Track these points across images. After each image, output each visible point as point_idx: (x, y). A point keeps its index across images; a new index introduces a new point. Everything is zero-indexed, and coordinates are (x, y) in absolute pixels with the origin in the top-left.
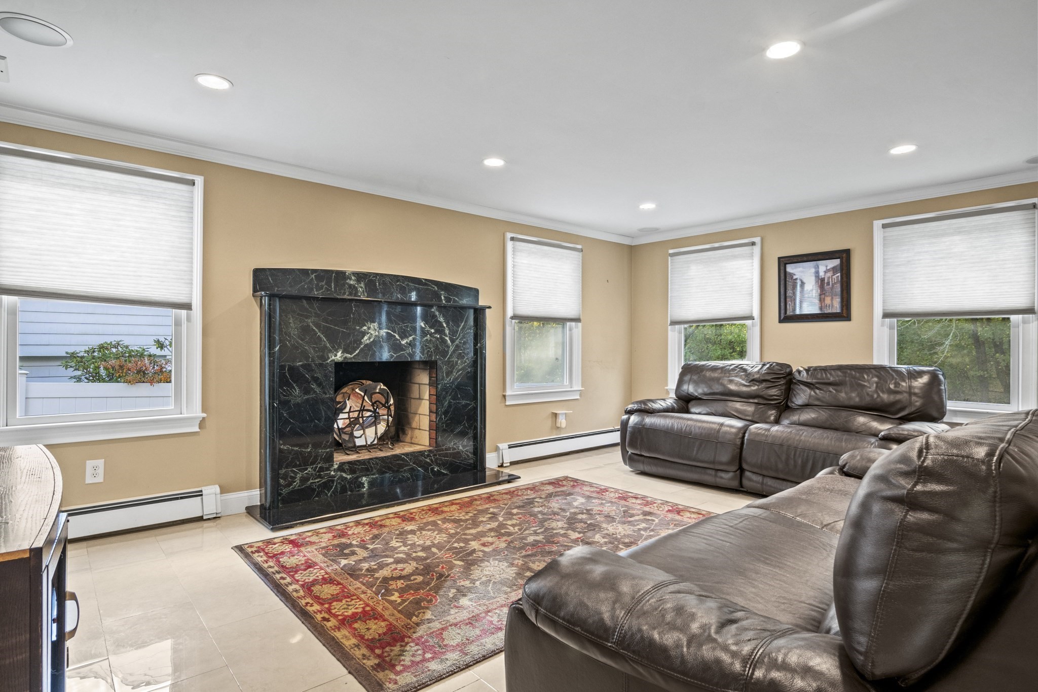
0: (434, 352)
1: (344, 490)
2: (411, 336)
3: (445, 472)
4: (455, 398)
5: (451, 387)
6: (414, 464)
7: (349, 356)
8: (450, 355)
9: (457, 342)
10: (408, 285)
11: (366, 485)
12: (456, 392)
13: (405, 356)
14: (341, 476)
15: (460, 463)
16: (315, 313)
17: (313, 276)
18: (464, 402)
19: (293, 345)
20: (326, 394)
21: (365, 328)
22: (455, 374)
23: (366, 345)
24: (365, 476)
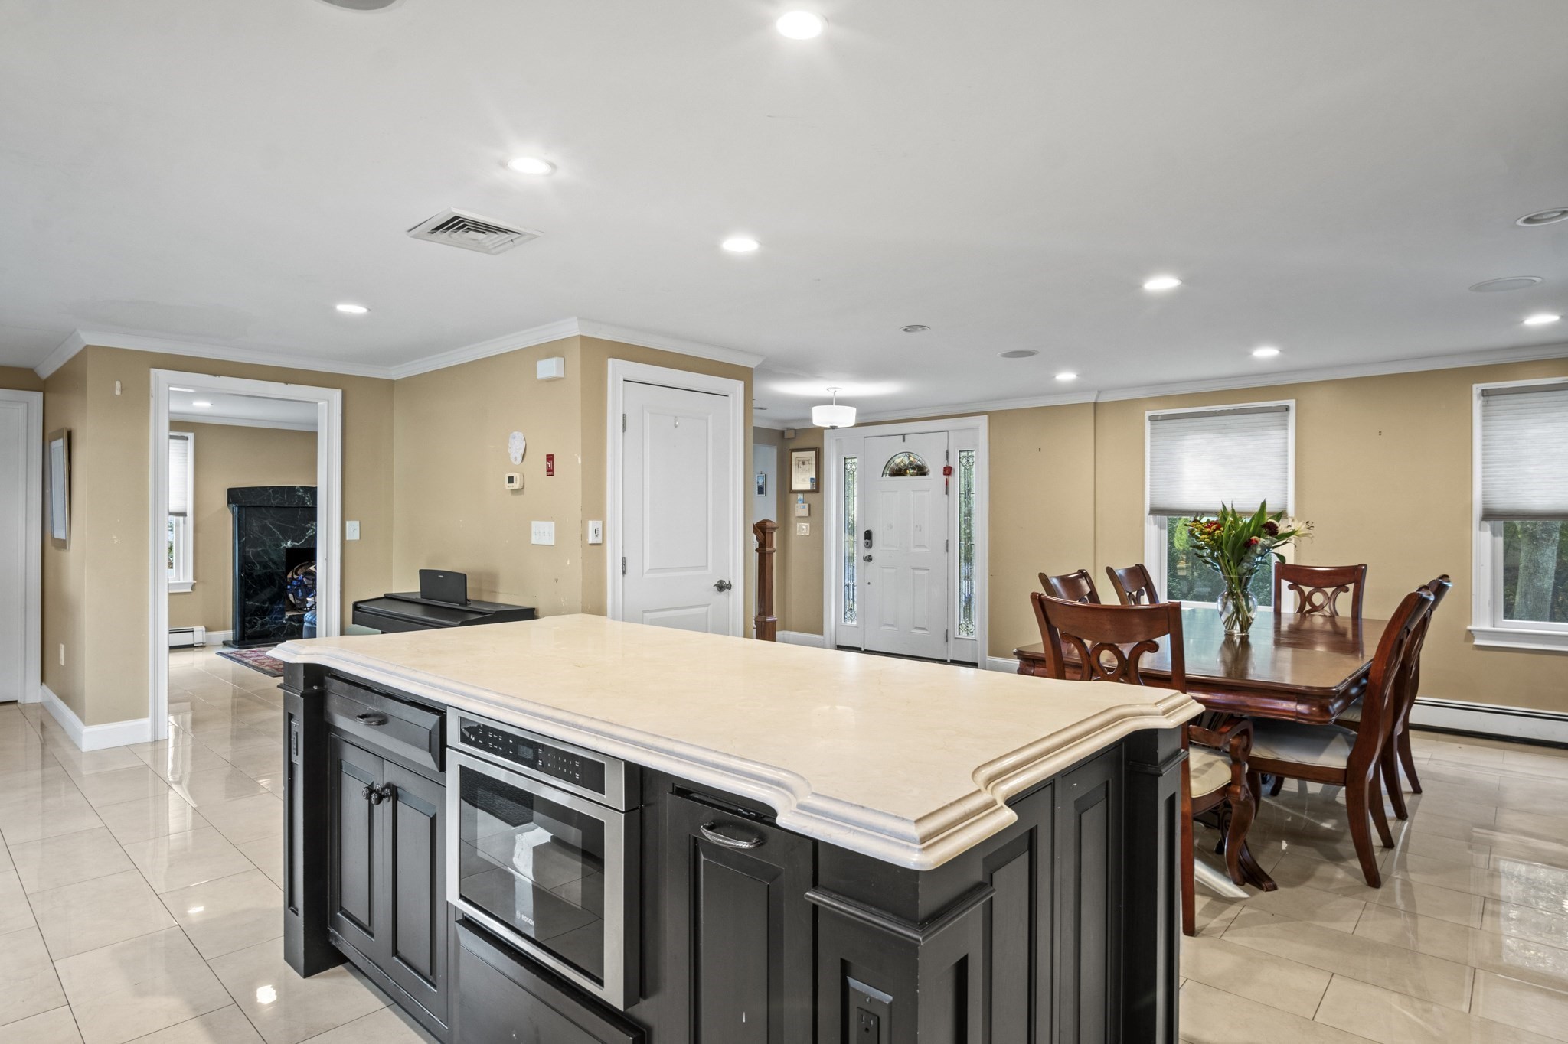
7: (296, 544)
16: (272, 516)
17: (271, 491)
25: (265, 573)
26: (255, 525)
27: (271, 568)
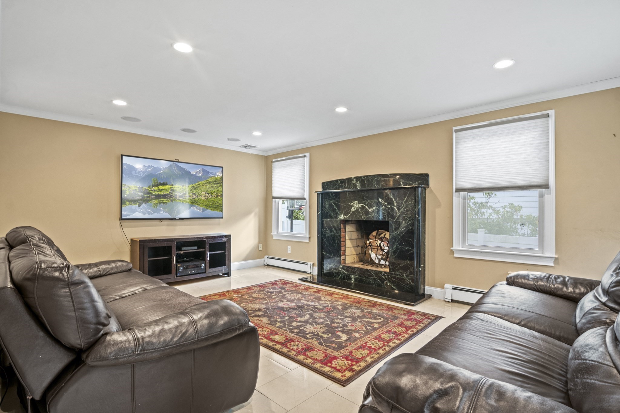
0: (387, 216)
1: (344, 278)
2: (374, 207)
3: (394, 288)
4: (401, 244)
5: (398, 237)
6: (376, 276)
7: (346, 217)
8: (397, 218)
9: (402, 210)
10: (380, 179)
11: (353, 279)
12: (401, 240)
13: (371, 218)
14: (343, 272)
15: (404, 285)
16: (334, 198)
17: (339, 182)
18: (407, 248)
19: (327, 212)
20: (337, 233)
21: (352, 204)
22: (400, 230)
23: (353, 212)
24: (353, 275)
25: (331, 235)
26: (327, 204)
27: (334, 232)
